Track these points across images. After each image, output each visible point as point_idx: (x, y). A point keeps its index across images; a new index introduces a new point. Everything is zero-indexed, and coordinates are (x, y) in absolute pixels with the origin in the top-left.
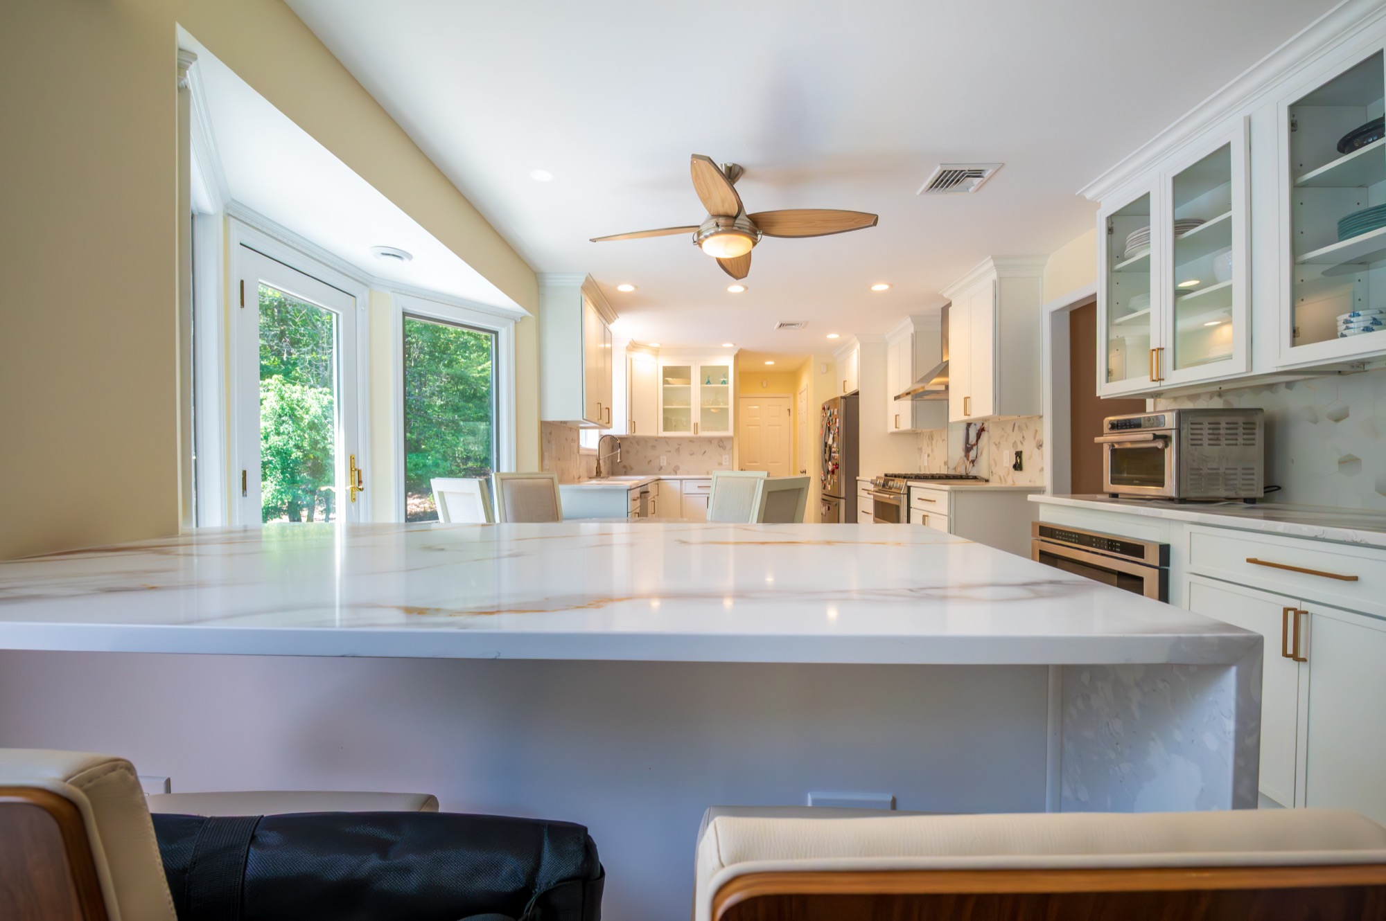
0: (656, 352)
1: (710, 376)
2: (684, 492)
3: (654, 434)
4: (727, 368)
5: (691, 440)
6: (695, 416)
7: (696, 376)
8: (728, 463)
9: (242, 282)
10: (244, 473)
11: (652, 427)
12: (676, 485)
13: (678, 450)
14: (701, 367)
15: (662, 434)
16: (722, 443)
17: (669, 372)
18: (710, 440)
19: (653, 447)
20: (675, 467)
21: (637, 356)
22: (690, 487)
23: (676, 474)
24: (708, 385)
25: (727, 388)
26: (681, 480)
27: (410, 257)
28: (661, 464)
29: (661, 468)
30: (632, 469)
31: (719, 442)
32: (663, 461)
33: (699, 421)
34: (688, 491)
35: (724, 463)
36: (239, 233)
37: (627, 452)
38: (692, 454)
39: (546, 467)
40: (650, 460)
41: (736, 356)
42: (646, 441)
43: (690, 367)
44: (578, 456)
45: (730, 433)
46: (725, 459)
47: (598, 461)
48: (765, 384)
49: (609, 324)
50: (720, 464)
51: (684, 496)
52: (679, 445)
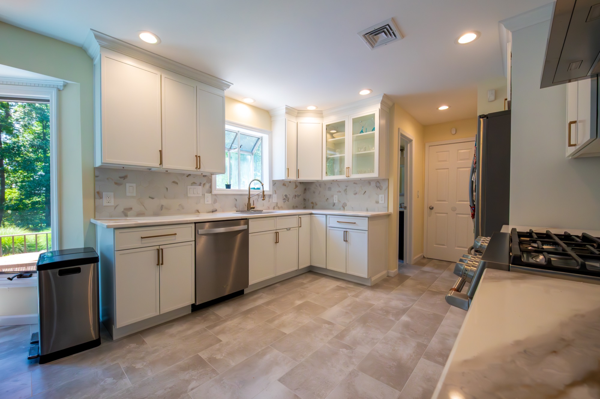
0: (320, 114)
1: (361, 126)
2: (328, 225)
4: (374, 116)
5: (355, 182)
6: (348, 162)
7: (349, 128)
8: (383, 202)
11: (318, 173)
12: (322, 219)
13: (346, 191)
14: (354, 119)
15: (326, 178)
16: (378, 184)
17: (330, 129)
18: (369, 182)
19: (330, 189)
20: (343, 204)
21: (300, 119)
22: (333, 222)
24: (362, 134)
25: (374, 135)
26: (326, 215)
28: (334, 202)
29: (334, 205)
30: (316, 204)
31: (376, 183)
32: (335, 200)
33: (350, 165)
34: (331, 225)
35: (380, 202)
37: (314, 192)
38: (355, 194)
39: (105, 203)
40: (328, 199)
41: (383, 103)
42: (325, 184)
43: (345, 121)
44: (208, 195)
45: (375, 174)
46: (381, 198)
47: (249, 199)
48: (454, 132)
49: (223, 90)
50: (377, 202)
51: (328, 228)
52: (347, 187)
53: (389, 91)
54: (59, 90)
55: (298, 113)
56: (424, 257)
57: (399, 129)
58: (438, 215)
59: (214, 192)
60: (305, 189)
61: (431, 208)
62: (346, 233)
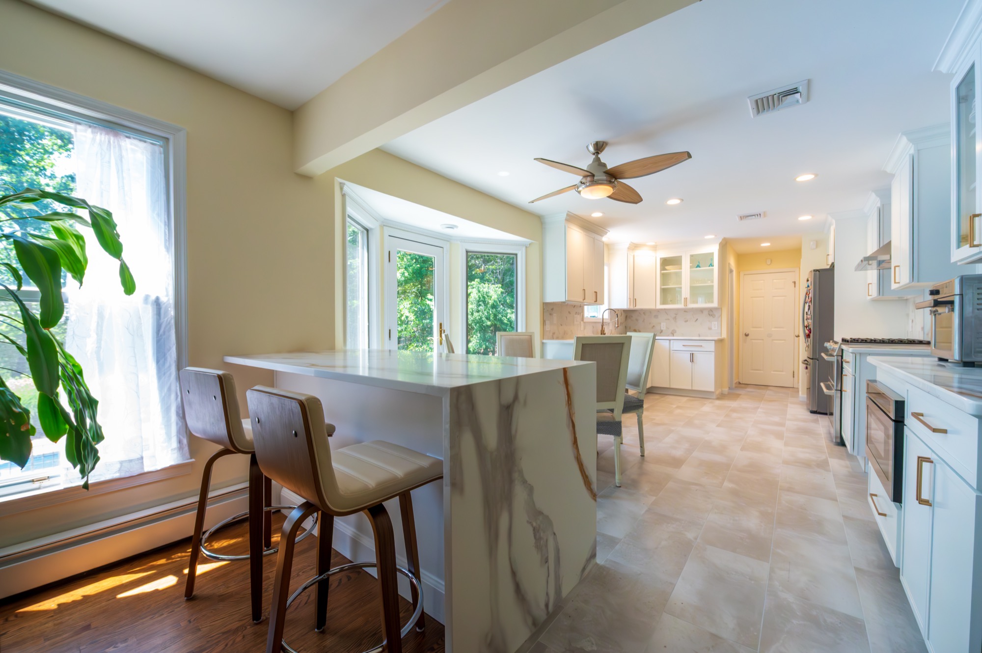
0: (655, 248)
1: (698, 262)
2: (672, 349)
3: (652, 307)
4: (712, 254)
5: (686, 311)
6: (686, 292)
7: (686, 263)
8: (716, 328)
9: (389, 252)
10: (390, 330)
11: (651, 301)
12: (666, 344)
13: (675, 318)
14: (692, 256)
15: (659, 306)
16: (711, 312)
17: (665, 262)
18: (701, 310)
19: (656, 317)
20: (673, 331)
21: (638, 253)
22: (677, 346)
23: (673, 336)
24: (698, 269)
25: (713, 270)
26: (670, 340)
27: (456, 227)
28: (662, 329)
29: (662, 331)
31: (709, 312)
32: (663, 326)
33: (688, 296)
34: (674, 349)
35: (713, 328)
36: (388, 231)
37: (637, 320)
38: (686, 321)
39: (547, 329)
40: (654, 326)
41: (720, 244)
42: (651, 312)
43: (681, 256)
44: (582, 322)
45: (715, 304)
46: (715, 325)
47: (602, 326)
48: (769, 262)
49: (602, 236)
50: (710, 329)
51: (672, 352)
52: (676, 314)
53: (727, 236)
54: (526, 247)
55: (635, 247)
56: (740, 383)
57: (729, 264)
58: (753, 341)
59: (585, 320)
60: (626, 317)
61: (747, 335)
62: (692, 355)
